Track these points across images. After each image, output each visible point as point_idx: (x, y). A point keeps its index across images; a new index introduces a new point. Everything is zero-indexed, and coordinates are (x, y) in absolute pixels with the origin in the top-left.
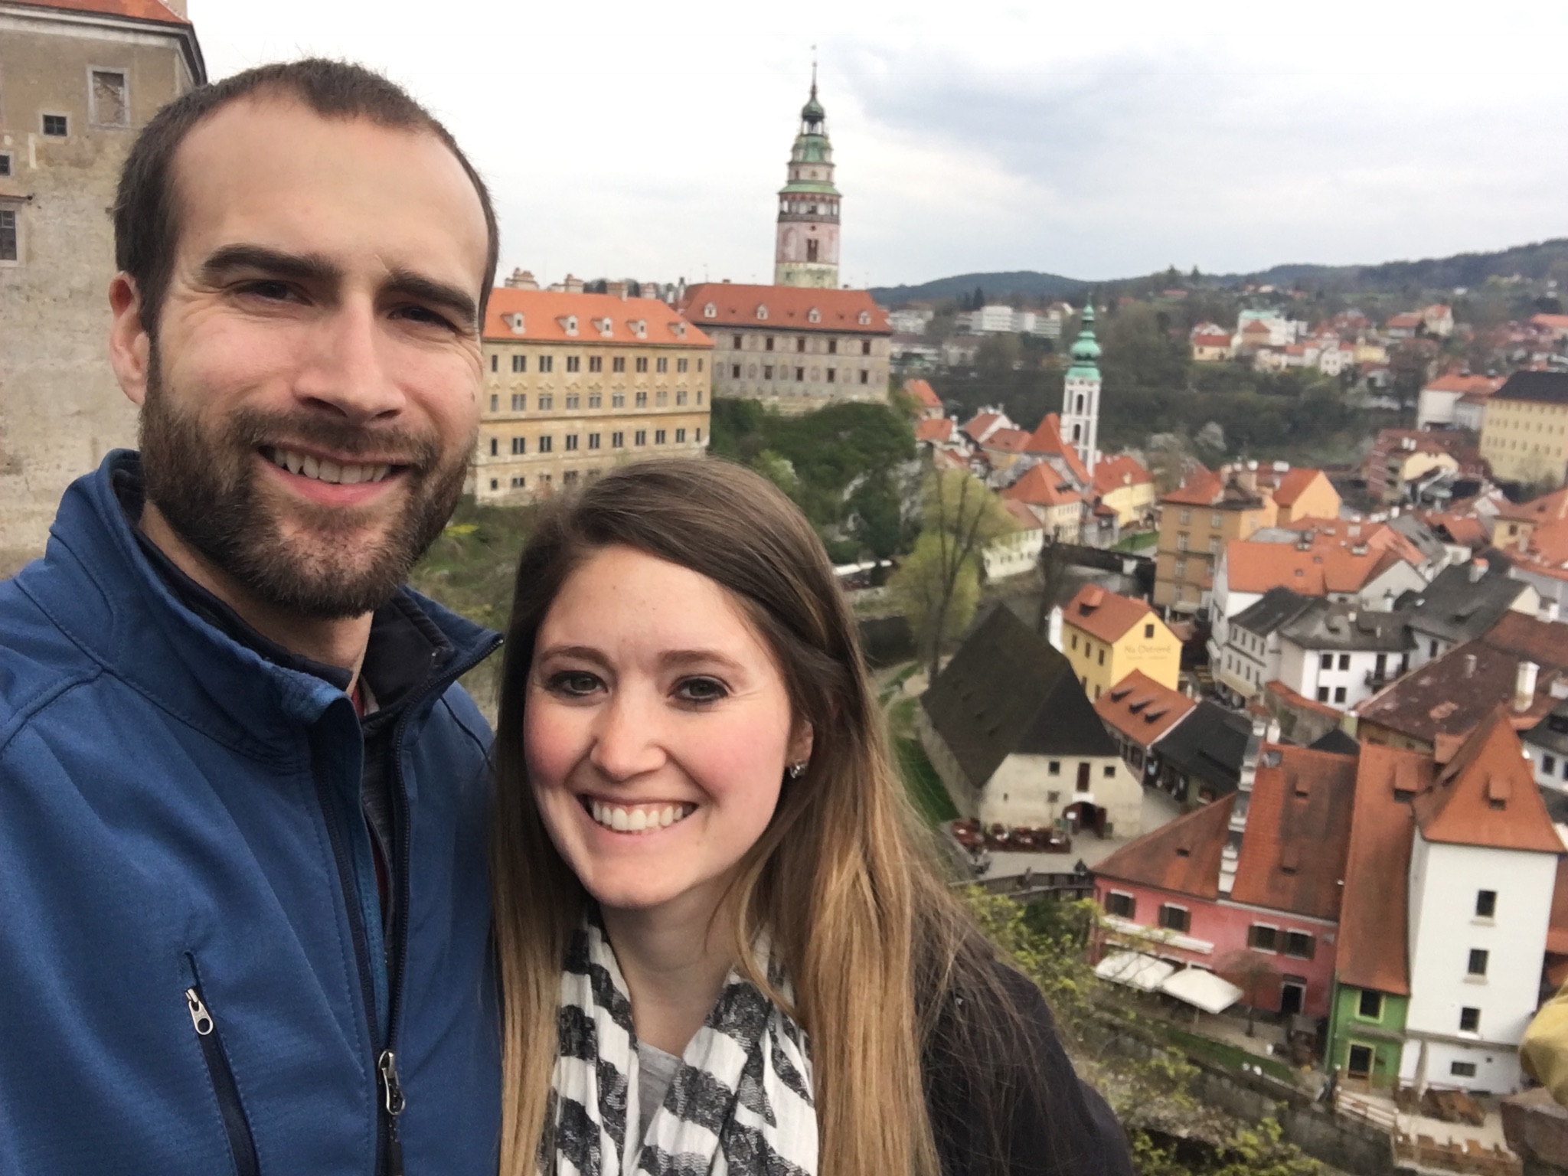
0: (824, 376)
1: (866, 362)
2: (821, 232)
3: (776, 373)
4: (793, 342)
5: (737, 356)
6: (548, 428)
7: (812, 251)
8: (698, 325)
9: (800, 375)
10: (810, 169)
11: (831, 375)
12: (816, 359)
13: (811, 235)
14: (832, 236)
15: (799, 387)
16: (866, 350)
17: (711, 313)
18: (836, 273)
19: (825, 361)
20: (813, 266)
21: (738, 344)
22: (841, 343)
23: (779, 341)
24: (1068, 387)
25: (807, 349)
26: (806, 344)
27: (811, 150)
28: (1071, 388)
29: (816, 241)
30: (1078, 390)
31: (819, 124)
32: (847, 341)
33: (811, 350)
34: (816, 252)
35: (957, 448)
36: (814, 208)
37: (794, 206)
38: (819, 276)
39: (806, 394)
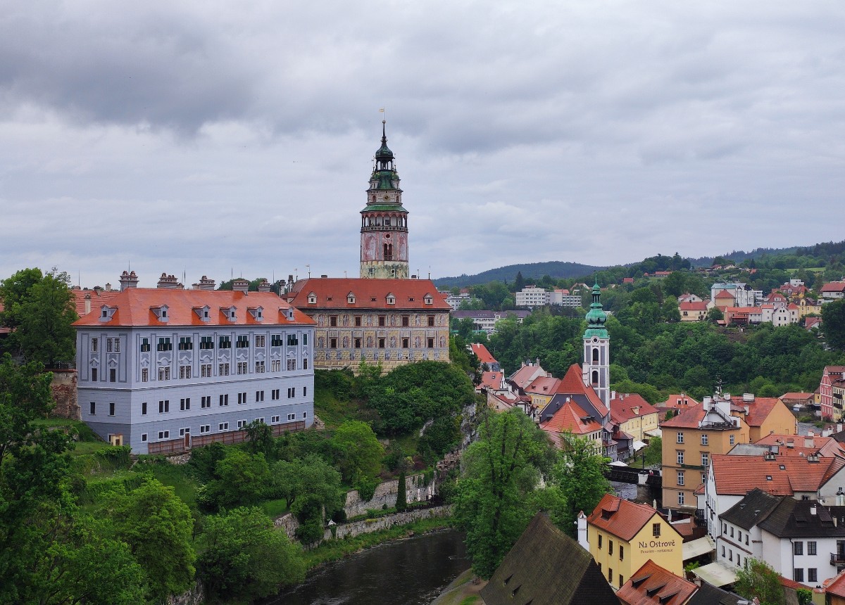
0: (400, 344)
1: (431, 332)
2: (394, 239)
3: (363, 344)
4: (376, 320)
5: (334, 332)
6: (187, 393)
7: (388, 253)
8: (302, 310)
9: (382, 345)
10: (384, 194)
11: (405, 343)
12: (394, 331)
13: (386, 241)
14: (403, 241)
15: (382, 352)
16: (431, 323)
17: (313, 300)
18: (407, 267)
19: (401, 333)
20: (390, 263)
21: (334, 324)
22: (412, 319)
23: (365, 320)
24: (585, 344)
25: (386, 324)
26: (386, 321)
27: (384, 181)
28: (588, 344)
29: (390, 245)
30: (593, 346)
31: (389, 163)
32: (416, 317)
33: (389, 325)
34: (390, 253)
35: (506, 394)
36: (388, 222)
37: (373, 221)
38: (394, 270)
39: (387, 358)
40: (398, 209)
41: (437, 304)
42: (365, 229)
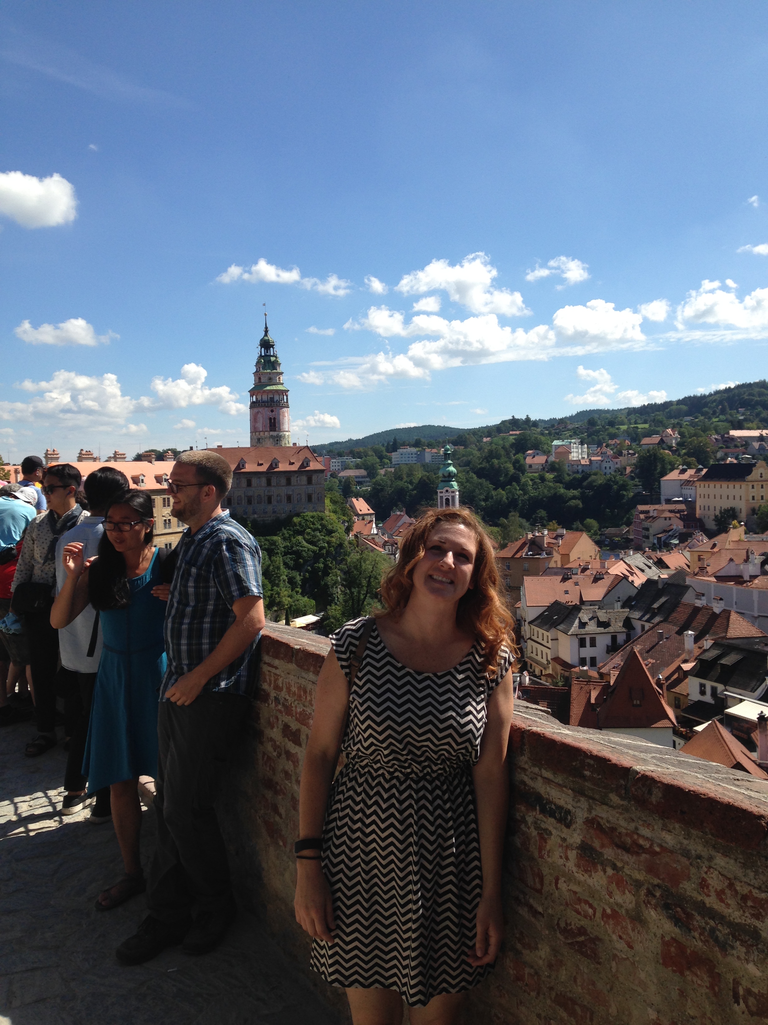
0: (285, 500)
1: (310, 489)
2: (278, 413)
3: (255, 500)
7: (273, 425)
9: (269, 501)
10: (267, 376)
11: (289, 498)
12: (280, 489)
13: (271, 415)
14: (284, 415)
15: (270, 508)
18: (288, 437)
19: (284, 491)
20: (274, 434)
22: (294, 480)
23: (255, 480)
24: (439, 495)
25: (273, 484)
26: (272, 481)
27: (267, 365)
28: (441, 495)
29: (275, 419)
30: (445, 495)
31: (272, 349)
32: (297, 477)
33: (275, 484)
34: (275, 426)
35: (376, 537)
36: (272, 399)
37: (259, 398)
38: (278, 439)
39: (274, 512)
40: (280, 387)
41: (314, 466)
42: (253, 405)
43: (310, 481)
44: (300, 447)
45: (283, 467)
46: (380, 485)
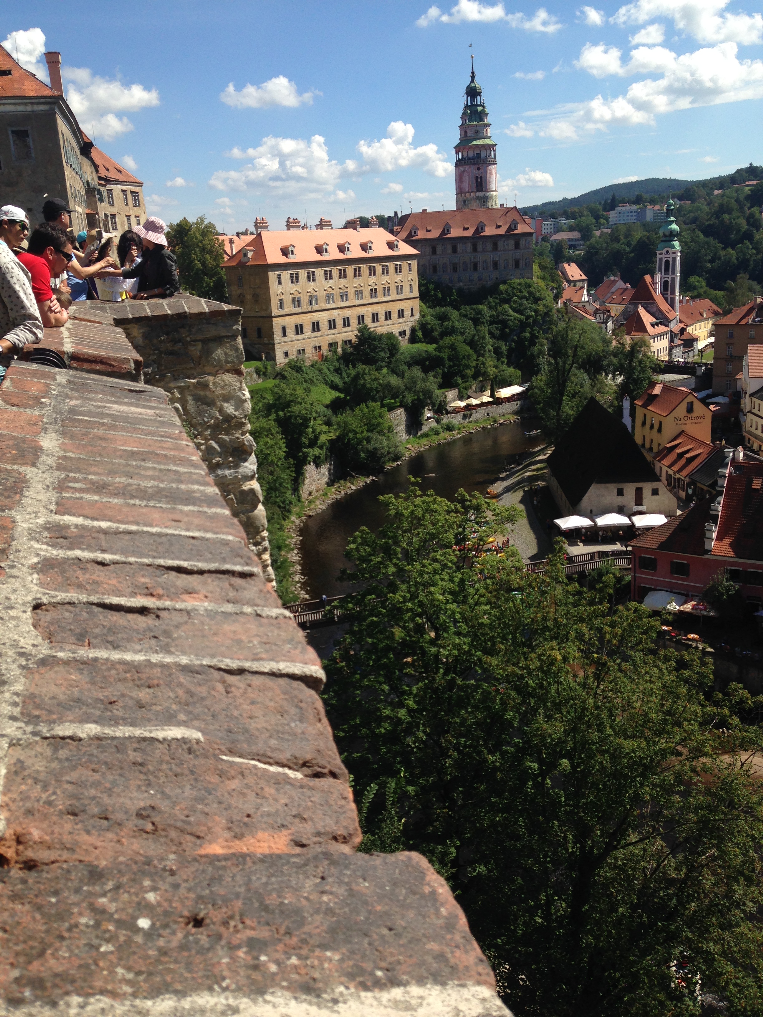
0: (491, 266)
1: (518, 254)
2: (484, 171)
3: (460, 268)
4: (469, 247)
5: (434, 259)
6: (316, 317)
7: (479, 184)
9: (475, 268)
10: (474, 129)
11: (495, 265)
13: (478, 174)
14: (493, 172)
15: (475, 276)
18: (495, 198)
19: (490, 257)
20: (481, 194)
21: (434, 252)
22: (500, 244)
23: (460, 246)
24: (658, 256)
25: (479, 250)
26: (478, 246)
27: (473, 116)
28: (661, 257)
29: (481, 177)
30: (664, 257)
31: (479, 97)
32: (504, 241)
33: (481, 250)
34: (482, 185)
35: (587, 305)
36: (479, 155)
37: (465, 156)
38: (485, 200)
39: (480, 279)
40: (487, 141)
41: (522, 229)
42: (458, 164)
43: (517, 246)
44: (507, 208)
45: (489, 231)
46: (594, 248)
